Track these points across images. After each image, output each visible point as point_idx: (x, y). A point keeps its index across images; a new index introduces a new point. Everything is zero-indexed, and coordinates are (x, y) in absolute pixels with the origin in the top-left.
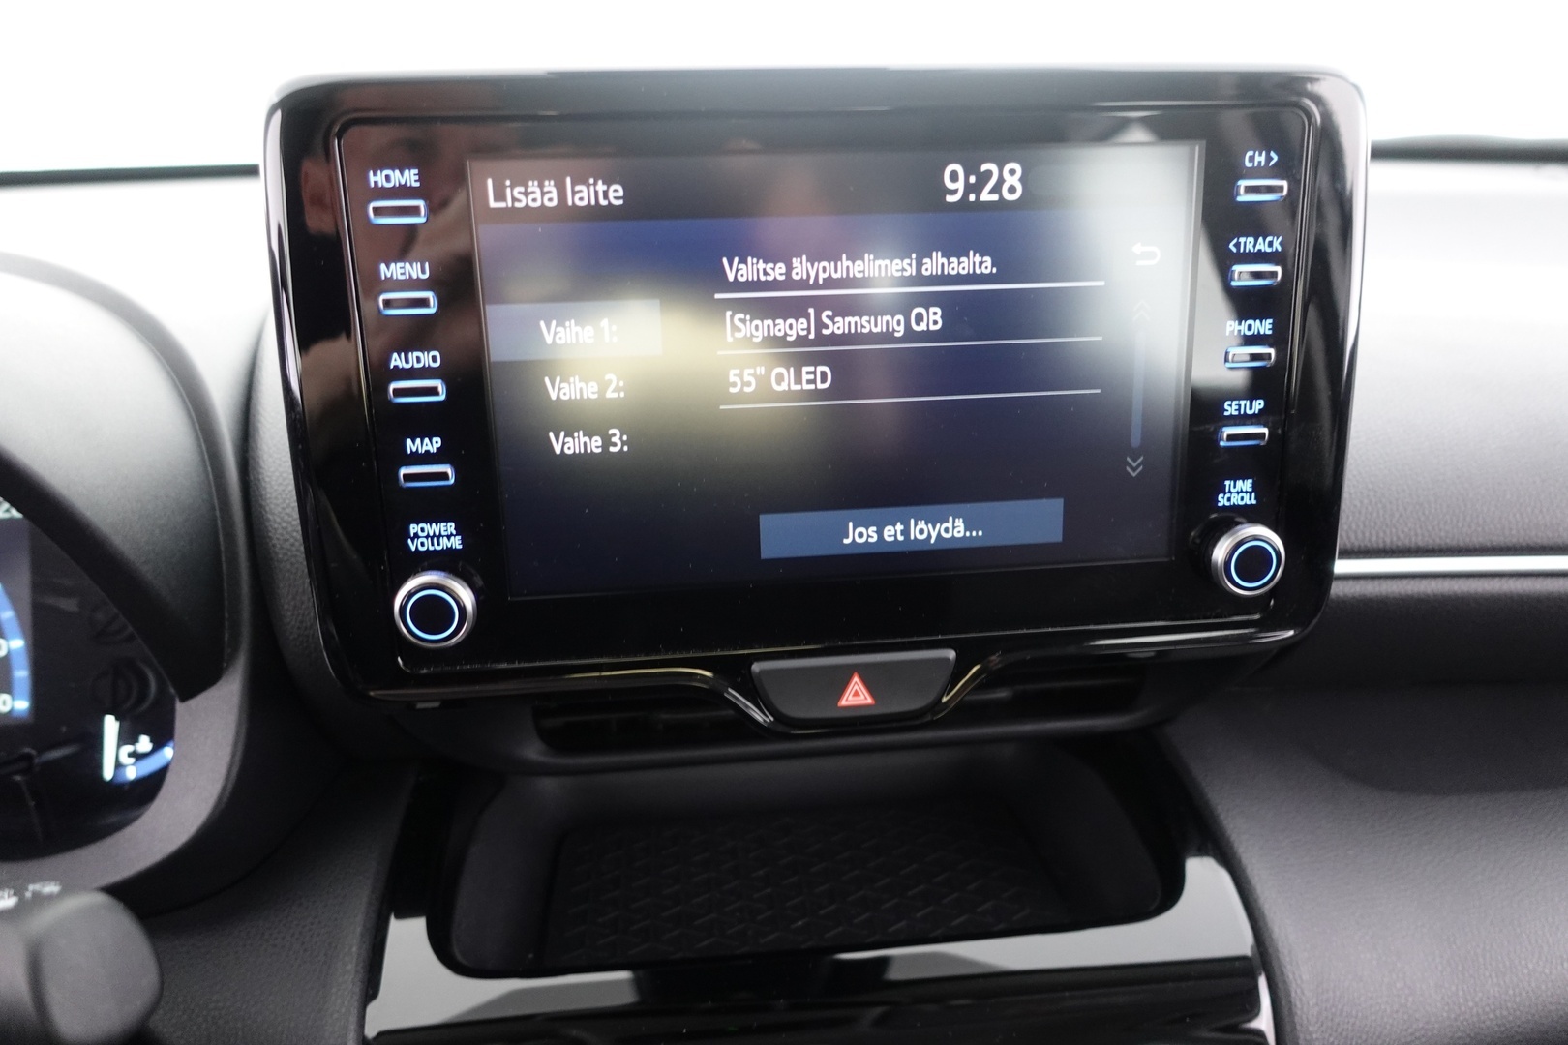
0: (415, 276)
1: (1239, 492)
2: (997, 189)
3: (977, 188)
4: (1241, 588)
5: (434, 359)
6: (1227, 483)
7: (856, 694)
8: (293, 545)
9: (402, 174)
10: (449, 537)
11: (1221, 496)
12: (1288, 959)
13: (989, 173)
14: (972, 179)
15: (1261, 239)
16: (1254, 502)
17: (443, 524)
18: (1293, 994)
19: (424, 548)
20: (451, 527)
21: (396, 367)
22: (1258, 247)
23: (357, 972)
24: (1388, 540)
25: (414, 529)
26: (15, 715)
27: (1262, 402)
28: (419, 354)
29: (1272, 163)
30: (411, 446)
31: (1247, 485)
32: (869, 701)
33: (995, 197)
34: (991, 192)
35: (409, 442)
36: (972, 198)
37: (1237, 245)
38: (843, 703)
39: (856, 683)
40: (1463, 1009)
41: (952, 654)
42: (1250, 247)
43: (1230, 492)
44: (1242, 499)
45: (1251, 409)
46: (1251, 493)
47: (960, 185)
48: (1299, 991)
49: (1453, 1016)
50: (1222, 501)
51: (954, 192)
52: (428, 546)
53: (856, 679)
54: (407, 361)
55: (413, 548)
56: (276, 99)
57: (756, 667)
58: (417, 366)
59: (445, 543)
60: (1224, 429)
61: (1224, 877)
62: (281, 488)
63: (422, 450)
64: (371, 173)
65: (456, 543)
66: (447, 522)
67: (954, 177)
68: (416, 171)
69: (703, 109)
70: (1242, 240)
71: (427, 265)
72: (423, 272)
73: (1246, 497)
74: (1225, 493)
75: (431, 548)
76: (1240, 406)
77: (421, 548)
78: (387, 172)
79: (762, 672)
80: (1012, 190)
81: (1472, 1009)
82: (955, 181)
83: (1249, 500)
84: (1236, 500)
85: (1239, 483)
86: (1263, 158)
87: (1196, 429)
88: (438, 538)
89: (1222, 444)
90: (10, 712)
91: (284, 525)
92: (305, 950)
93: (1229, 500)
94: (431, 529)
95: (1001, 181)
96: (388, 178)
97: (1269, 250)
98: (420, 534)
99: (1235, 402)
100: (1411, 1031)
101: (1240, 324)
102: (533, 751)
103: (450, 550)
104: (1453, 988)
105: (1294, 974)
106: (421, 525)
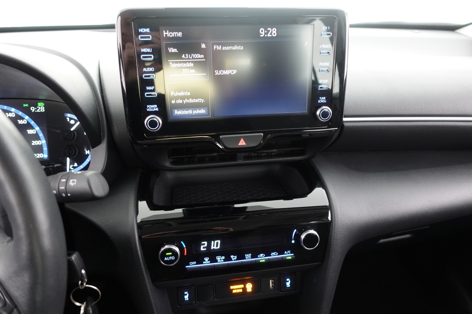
0: (149, 52)
1: (323, 100)
2: (271, 34)
3: (267, 34)
4: (322, 119)
5: (153, 69)
6: (320, 98)
7: (242, 143)
8: (116, 114)
9: (146, 29)
10: (155, 108)
11: (319, 100)
12: (334, 201)
13: (269, 30)
14: (266, 32)
15: (326, 45)
16: (326, 102)
17: (154, 105)
18: (335, 208)
19: (150, 111)
20: (156, 106)
21: (144, 71)
22: (326, 47)
23: (134, 206)
24: (358, 113)
25: (148, 106)
26: (44, 158)
27: (327, 80)
28: (149, 68)
29: (328, 29)
30: (148, 88)
31: (324, 98)
32: (245, 144)
33: (271, 36)
34: (270, 34)
35: (147, 87)
36: (266, 36)
37: (322, 46)
38: (239, 144)
39: (242, 140)
40: (371, 213)
41: (262, 134)
42: (324, 47)
43: (321, 100)
44: (323, 101)
45: (325, 82)
46: (325, 100)
47: (263, 33)
48: (336, 207)
49: (369, 214)
50: (319, 102)
51: (262, 34)
52: (151, 110)
53: (242, 139)
54: (147, 70)
55: (148, 111)
56: (119, 14)
57: (221, 137)
58: (149, 71)
59: (155, 110)
60: (319, 86)
61: (324, 191)
62: (112, 101)
63: (150, 89)
64: (140, 29)
65: (157, 109)
66: (155, 105)
67: (262, 31)
68: (149, 29)
69: (209, 16)
70: (322, 45)
71: (151, 49)
72: (150, 50)
73: (324, 101)
74: (320, 100)
75: (152, 111)
76: (322, 81)
77: (149, 111)
78: (143, 29)
79: (222, 138)
80: (274, 34)
81: (373, 213)
82: (262, 32)
83: (325, 101)
84: (322, 101)
85: (323, 98)
86: (327, 28)
87: (313, 86)
88: (153, 108)
89: (319, 89)
90: (43, 158)
91: (114, 109)
92: (122, 202)
93: (321, 101)
94: (152, 106)
95: (272, 32)
96: (143, 30)
97: (328, 47)
98: (149, 107)
99: (322, 80)
100: (360, 217)
101: (322, 63)
102: (168, 164)
103: (156, 111)
104: (370, 209)
105: (335, 204)
106: (150, 106)
